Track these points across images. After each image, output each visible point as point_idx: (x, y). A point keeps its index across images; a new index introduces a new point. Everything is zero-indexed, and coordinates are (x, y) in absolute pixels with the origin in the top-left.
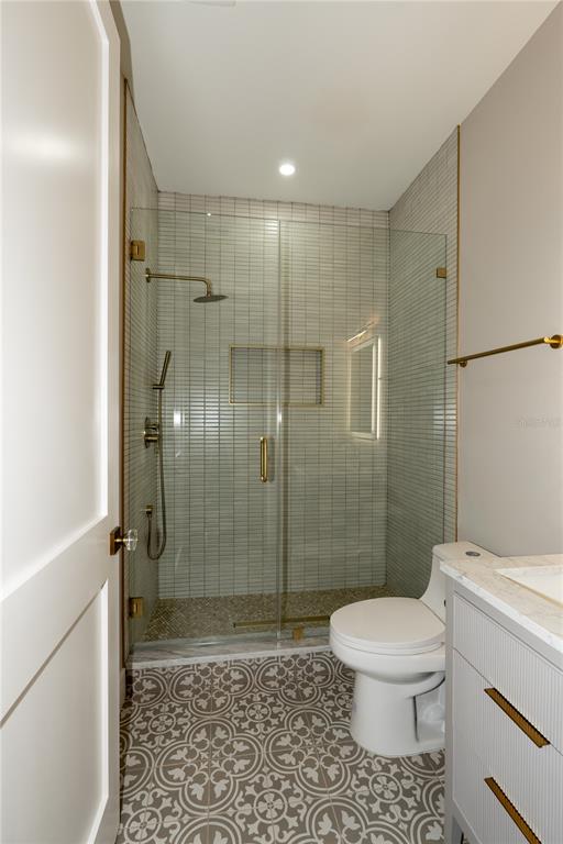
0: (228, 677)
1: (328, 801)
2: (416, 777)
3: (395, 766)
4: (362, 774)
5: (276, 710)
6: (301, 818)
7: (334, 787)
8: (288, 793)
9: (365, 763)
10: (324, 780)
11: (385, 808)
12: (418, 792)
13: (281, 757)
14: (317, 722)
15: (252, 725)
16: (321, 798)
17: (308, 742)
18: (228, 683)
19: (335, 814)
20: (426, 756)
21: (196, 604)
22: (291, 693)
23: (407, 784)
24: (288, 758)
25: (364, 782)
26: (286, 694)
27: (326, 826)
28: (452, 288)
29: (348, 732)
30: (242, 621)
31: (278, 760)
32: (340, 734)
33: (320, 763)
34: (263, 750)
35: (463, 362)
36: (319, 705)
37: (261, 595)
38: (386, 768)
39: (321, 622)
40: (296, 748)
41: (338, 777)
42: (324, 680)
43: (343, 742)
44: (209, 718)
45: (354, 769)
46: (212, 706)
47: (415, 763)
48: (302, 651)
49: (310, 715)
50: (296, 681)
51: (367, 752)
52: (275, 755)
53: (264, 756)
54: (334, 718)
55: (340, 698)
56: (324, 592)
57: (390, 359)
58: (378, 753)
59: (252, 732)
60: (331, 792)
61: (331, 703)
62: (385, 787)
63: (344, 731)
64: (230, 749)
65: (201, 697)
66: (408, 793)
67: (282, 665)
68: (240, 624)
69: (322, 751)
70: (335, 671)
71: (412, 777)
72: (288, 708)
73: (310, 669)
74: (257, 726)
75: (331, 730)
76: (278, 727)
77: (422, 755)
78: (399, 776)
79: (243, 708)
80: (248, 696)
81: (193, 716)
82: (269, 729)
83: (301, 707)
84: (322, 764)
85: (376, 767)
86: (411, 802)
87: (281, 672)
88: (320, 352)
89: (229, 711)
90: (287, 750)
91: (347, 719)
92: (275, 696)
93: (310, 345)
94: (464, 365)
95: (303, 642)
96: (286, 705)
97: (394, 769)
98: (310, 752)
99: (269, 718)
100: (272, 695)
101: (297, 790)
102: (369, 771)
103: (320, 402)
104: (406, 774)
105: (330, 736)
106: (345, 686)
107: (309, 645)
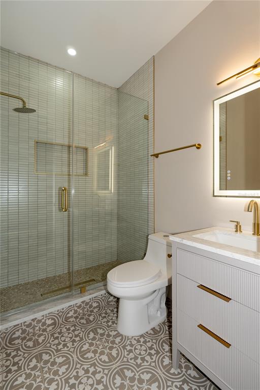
0: (44, 324)
1: (116, 368)
2: (152, 340)
3: (142, 338)
4: (129, 348)
5: (76, 333)
6: (105, 383)
7: (117, 360)
8: (94, 373)
9: (128, 342)
10: (111, 358)
11: (143, 359)
12: (155, 346)
13: (85, 356)
14: (100, 331)
15: (65, 345)
16: (112, 368)
17: (98, 343)
18: (44, 327)
19: (121, 373)
20: (153, 329)
21: (13, 289)
22: (84, 321)
23: (149, 344)
24: (90, 355)
25: (130, 351)
26: (80, 323)
27: (118, 381)
28: (151, 124)
29: (117, 331)
30: (46, 292)
31: (84, 358)
32: (113, 333)
33: (107, 351)
34: (75, 356)
35: (157, 156)
36: (99, 322)
37: (55, 276)
38: (138, 341)
39: (91, 283)
40: (93, 348)
41: (118, 354)
42: (99, 310)
43: (115, 337)
44: (36, 351)
45: (124, 347)
46: (36, 343)
47: (150, 334)
48: (87, 298)
49: (96, 329)
50: (84, 315)
51: (128, 337)
52: (82, 356)
53: (75, 359)
54: (108, 326)
55: (109, 316)
56: (89, 269)
57: (119, 156)
58: (133, 336)
59: (66, 349)
60: (116, 363)
61: (105, 320)
62: (141, 350)
63: (115, 331)
64: (54, 363)
65: (28, 341)
66: (151, 348)
67: (76, 308)
68: (45, 294)
69: (106, 344)
70: (103, 304)
71: (151, 340)
72: (83, 330)
73: (91, 306)
74: (68, 345)
75: (108, 332)
76: (80, 341)
77: (152, 329)
78: (145, 342)
79: (57, 338)
80: (59, 330)
81: (24, 353)
82: (75, 344)
83: (90, 326)
84: (108, 351)
85: (134, 342)
86: (153, 352)
87: (76, 312)
88: (86, 149)
89: (49, 343)
90: (88, 351)
91: (115, 325)
92: (75, 326)
93: (80, 145)
94: (157, 157)
95: (86, 293)
96: (81, 328)
97: (142, 340)
98: (101, 347)
99: (73, 338)
100: (72, 326)
101: (99, 369)
102: (132, 345)
103: (86, 174)
104: (148, 340)
105: (109, 336)
106: (110, 310)
107: (90, 294)
